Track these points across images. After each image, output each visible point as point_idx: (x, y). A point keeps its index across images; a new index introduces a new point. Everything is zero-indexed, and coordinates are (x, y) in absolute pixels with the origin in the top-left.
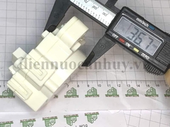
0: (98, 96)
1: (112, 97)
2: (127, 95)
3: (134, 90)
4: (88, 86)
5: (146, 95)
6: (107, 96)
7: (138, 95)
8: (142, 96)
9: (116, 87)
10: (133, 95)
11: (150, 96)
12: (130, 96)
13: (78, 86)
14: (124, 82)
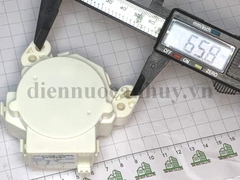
0: (154, 174)
1: (174, 172)
2: (193, 164)
3: (201, 154)
4: (136, 162)
5: (221, 158)
6: (166, 171)
7: (209, 161)
8: (215, 161)
9: (176, 156)
10: (202, 162)
11: (225, 157)
12: (198, 164)
13: (122, 165)
14: (185, 146)
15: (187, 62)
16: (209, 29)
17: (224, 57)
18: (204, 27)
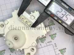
15: (56, 19)
16: (68, 7)
17: (71, 19)
18: (65, 6)
